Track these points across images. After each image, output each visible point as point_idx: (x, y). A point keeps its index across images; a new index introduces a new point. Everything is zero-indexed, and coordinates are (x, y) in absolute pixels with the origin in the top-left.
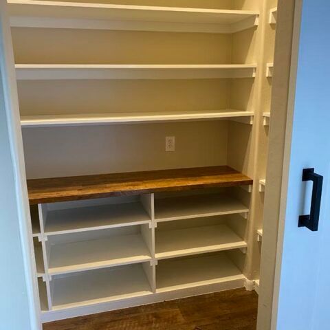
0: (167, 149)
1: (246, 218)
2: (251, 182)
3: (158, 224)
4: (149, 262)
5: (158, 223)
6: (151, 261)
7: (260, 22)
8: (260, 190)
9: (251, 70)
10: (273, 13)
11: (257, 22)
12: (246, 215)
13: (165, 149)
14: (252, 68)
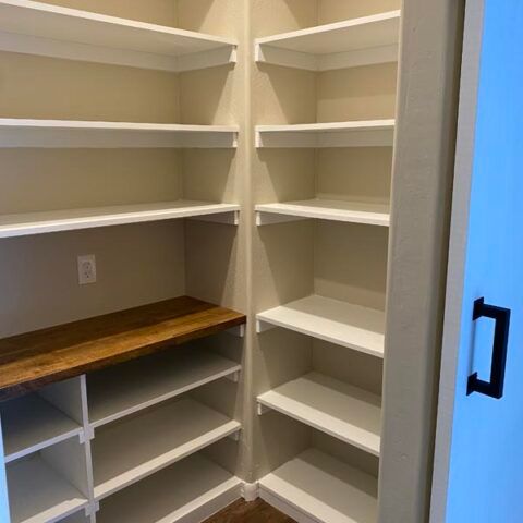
0: (82, 280)
1: (236, 380)
2: (243, 320)
3: (97, 430)
4: (83, 510)
5: (95, 429)
6: (86, 507)
7: (240, 57)
8: (258, 331)
9: (230, 135)
10: (261, 45)
11: (234, 57)
12: (236, 376)
13: (78, 281)
14: (231, 134)
